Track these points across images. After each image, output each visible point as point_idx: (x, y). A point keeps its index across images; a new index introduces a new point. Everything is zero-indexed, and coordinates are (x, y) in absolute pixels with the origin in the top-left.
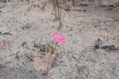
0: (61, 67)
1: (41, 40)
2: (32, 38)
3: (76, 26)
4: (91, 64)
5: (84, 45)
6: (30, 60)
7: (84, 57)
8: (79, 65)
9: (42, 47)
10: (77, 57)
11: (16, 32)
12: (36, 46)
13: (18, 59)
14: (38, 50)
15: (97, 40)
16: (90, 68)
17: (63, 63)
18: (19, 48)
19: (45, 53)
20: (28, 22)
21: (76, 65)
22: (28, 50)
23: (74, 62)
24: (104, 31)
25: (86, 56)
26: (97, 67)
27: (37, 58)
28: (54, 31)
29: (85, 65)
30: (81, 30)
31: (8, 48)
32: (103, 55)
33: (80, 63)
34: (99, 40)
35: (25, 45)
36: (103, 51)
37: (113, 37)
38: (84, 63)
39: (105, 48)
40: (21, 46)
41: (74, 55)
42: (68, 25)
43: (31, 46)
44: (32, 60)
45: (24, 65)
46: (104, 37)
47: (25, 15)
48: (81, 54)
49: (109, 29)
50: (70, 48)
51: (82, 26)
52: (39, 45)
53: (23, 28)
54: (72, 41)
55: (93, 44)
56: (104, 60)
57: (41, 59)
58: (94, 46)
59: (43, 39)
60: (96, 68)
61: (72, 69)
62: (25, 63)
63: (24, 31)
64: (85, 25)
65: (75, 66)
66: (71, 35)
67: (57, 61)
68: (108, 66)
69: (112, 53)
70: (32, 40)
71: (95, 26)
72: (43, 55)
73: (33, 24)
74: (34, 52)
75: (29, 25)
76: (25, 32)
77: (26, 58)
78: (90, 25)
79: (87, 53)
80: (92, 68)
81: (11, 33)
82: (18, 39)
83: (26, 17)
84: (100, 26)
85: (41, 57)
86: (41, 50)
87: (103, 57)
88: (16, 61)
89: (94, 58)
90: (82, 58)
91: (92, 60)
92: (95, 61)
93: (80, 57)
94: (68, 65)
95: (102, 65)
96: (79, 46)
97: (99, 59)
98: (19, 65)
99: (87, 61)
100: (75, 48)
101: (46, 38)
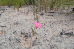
0: (39, 45)
1: (26, 30)
3: (47, 23)
4: (59, 43)
5: (53, 33)
6: (18, 41)
8: (51, 44)
9: (26, 34)
11: (10, 26)
12: (22, 34)
13: (10, 40)
14: (23, 36)
16: (58, 46)
17: (40, 43)
18: (11, 34)
19: (28, 38)
20: (18, 21)
22: (17, 36)
23: (47, 43)
24: (65, 26)
25: (55, 39)
26: (63, 45)
30: (51, 25)
31: (4, 34)
32: (66, 38)
34: (62, 30)
35: (15, 33)
36: (66, 36)
37: (71, 29)
38: (54, 43)
39: (67, 34)
41: (47, 39)
42: (43, 22)
43: (19, 34)
46: (66, 29)
47: (16, 17)
48: (52, 38)
49: (68, 24)
50: (44, 35)
51: (51, 23)
52: (24, 33)
53: (14, 24)
56: (67, 41)
58: (60, 33)
61: (47, 47)
62: (15, 43)
63: (15, 26)
64: (53, 23)
65: (48, 45)
66: (45, 28)
67: (36, 42)
68: (71, 45)
69: (72, 37)
70: (20, 30)
71: (60, 23)
74: (21, 37)
75: (18, 23)
77: (16, 40)
78: (56, 23)
79: (56, 38)
80: (60, 46)
81: (6, 26)
82: (11, 30)
83: (17, 18)
85: (25, 40)
86: (25, 36)
88: (9, 42)
89: (60, 40)
90: (53, 40)
91: (59, 41)
92: (62, 42)
93: (51, 40)
94: (44, 44)
95: (66, 44)
96: (50, 34)
97: (64, 41)
98: (10, 44)
99: (56, 42)
100: (48, 35)
101: (29, 29)
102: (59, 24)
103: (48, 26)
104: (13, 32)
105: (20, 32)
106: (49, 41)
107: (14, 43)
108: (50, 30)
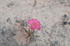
1: (21, 16)
2: (15, 14)
3: (47, 3)
5: (54, 20)
6: (12, 34)
7: (55, 32)
8: (51, 40)
9: (22, 22)
10: (49, 31)
13: (4, 34)
14: (19, 24)
15: (64, 15)
17: (38, 38)
18: (5, 23)
21: (49, 40)
22: (11, 25)
23: (47, 37)
26: (67, 42)
27: (18, 32)
29: (56, 40)
30: (51, 7)
33: (52, 38)
34: (65, 16)
35: (9, 21)
38: (55, 38)
41: (47, 31)
42: (41, 2)
43: (13, 22)
44: (14, 34)
45: (8, 41)
46: (69, 13)
48: (53, 29)
50: (43, 23)
52: (20, 21)
55: (61, 19)
57: (22, 33)
58: (62, 21)
64: (53, 2)
66: (43, 11)
70: (15, 16)
73: (15, 2)
74: (16, 26)
77: (10, 33)
79: (57, 28)
82: (4, 15)
84: (65, 3)
86: (21, 25)
90: (54, 33)
91: (62, 36)
92: (65, 37)
93: (52, 32)
94: (43, 40)
96: (50, 21)
97: (68, 35)
98: (4, 41)
99: (58, 36)
100: (47, 23)
101: (25, 14)
103: (47, 8)
104: (7, 18)
105: (15, 18)
106: (50, 33)
107: (8, 38)
108: (50, 14)
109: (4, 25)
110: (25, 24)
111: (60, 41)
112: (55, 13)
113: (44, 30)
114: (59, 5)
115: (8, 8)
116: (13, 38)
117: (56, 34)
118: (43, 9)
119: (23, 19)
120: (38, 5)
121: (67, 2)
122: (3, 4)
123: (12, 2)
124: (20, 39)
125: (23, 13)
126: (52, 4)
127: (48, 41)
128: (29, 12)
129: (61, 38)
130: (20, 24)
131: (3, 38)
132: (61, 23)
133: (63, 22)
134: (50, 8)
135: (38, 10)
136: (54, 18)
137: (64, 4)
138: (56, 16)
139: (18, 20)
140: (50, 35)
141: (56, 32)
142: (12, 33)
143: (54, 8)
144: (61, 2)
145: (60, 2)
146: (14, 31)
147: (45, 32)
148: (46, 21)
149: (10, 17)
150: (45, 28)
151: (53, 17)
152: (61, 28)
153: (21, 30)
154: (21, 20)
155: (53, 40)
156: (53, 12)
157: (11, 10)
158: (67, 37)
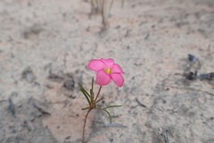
0: (114, 130)
1: (65, 61)
2: (45, 58)
3: (136, 25)
4: (183, 120)
5: (159, 69)
6: (39, 113)
7: (165, 102)
8: (155, 124)
9: (67, 79)
10: (148, 102)
11: (10, 45)
12: (53, 77)
13: (13, 112)
14: (58, 85)
15: (186, 57)
16: (182, 133)
17: (117, 121)
18: (16, 83)
19: (75, 94)
20: (36, 20)
21: (148, 125)
22: (36, 89)
23: (143, 118)
24: (198, 35)
25: (168, 100)
26: (200, 130)
27: (57, 106)
28: (91, 39)
29: (169, 124)
30: (148, 35)
32: (208, 96)
33: (156, 118)
34: (191, 58)
35: (29, 76)
36: (206, 86)
38: (166, 118)
39: (209, 78)
40: (20, 77)
41: (140, 99)
42: (120, 23)
44: (45, 114)
45: (26, 131)
46: (201, 50)
47: (29, 5)
50: (129, 79)
51: (149, 25)
52: (60, 75)
53: (26, 35)
54: (131, 61)
55: (179, 68)
56: (212, 111)
57: (67, 109)
58: (182, 72)
59: (68, 58)
60: (195, 132)
61: (141, 136)
62: (30, 124)
64: (155, 23)
66: (128, 48)
67: (103, 114)
70: (46, 62)
71: (179, 25)
72: (71, 97)
73: (45, 24)
74: (49, 91)
75: (38, 28)
76: (29, 42)
77: (32, 110)
78: (167, 23)
79: (170, 92)
80: (188, 134)
82: (14, 60)
83: (32, 9)
84: (187, 23)
86: (65, 86)
87: (209, 101)
89: (187, 105)
90: (160, 104)
91: (185, 111)
92: (192, 114)
93: (155, 103)
94: (130, 125)
95: (209, 124)
96: (148, 74)
97: (201, 108)
98: (14, 132)
99: (173, 112)
100: (141, 79)
101: (75, 56)
102: (178, 30)
103: (138, 38)
104: (22, 70)
105: (46, 68)
106: (149, 106)
107: (25, 122)
108: (146, 54)
109: (13, 89)
110: (76, 85)
111: (180, 125)
112: (161, 51)
113: (132, 98)
114: (172, 31)
115: (24, 41)
116: (41, 124)
117: (167, 107)
118: (126, 42)
119: (71, 70)
120: (112, 32)
121: (195, 23)
122: (9, 29)
123: (35, 25)
124: (62, 128)
125: (70, 53)
126: (153, 26)
127: (144, 129)
128: (88, 52)
129: (182, 118)
130: (61, 84)
131: (12, 124)
132: (180, 77)
133: (184, 75)
134: (146, 38)
135: (113, 44)
136: (161, 65)
137: (184, 28)
138: (165, 60)
139: (55, 72)
140: (151, 112)
141: (168, 102)
142: (40, 110)
143: (159, 38)
144: (178, 21)
145: (174, 23)
146: (43, 104)
147: (135, 104)
148: (137, 73)
149: (30, 64)
150: (134, 93)
151: (158, 63)
152: (180, 92)
153: (66, 103)
154: (65, 72)
155: (158, 125)
156: (156, 48)
157: (33, 47)
158: (199, 113)
